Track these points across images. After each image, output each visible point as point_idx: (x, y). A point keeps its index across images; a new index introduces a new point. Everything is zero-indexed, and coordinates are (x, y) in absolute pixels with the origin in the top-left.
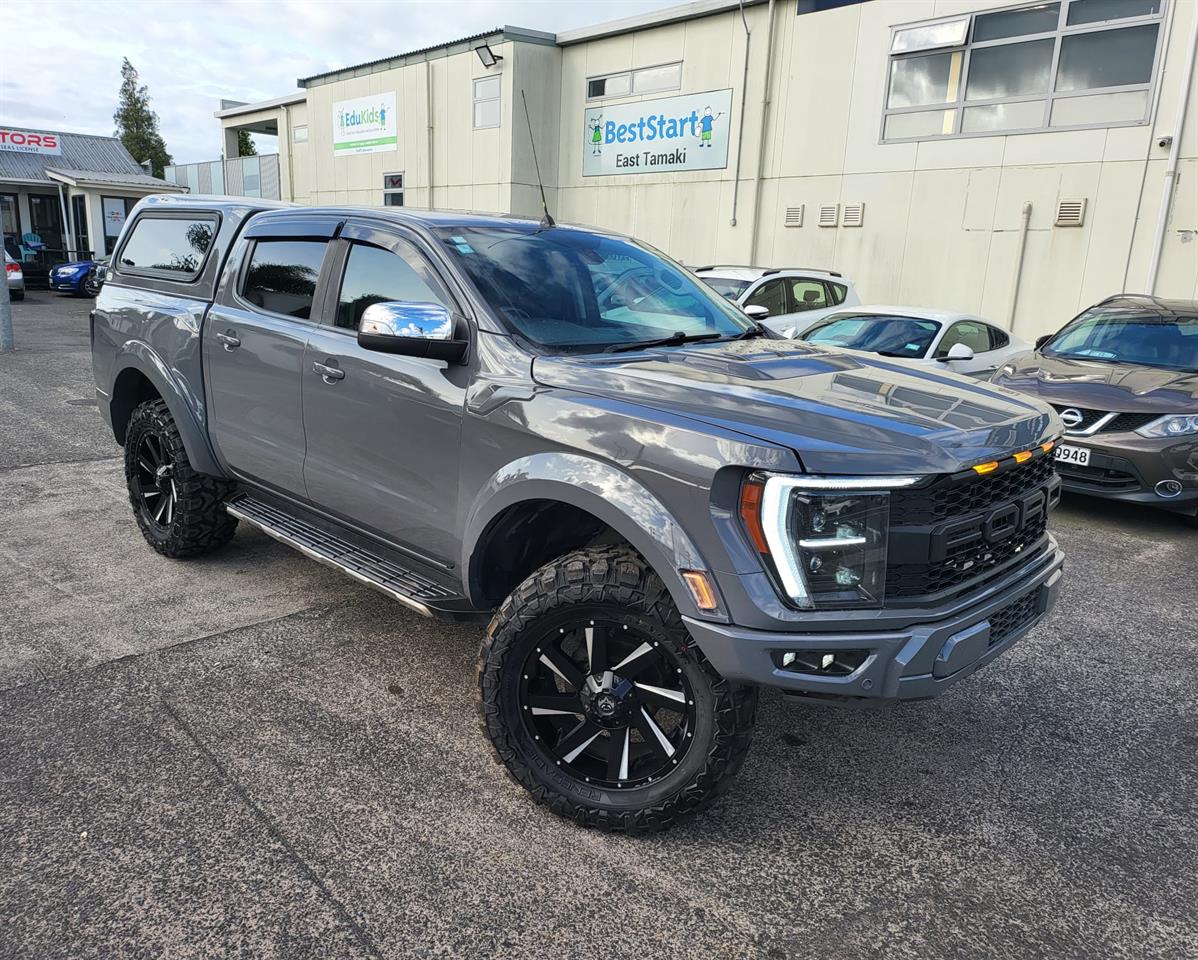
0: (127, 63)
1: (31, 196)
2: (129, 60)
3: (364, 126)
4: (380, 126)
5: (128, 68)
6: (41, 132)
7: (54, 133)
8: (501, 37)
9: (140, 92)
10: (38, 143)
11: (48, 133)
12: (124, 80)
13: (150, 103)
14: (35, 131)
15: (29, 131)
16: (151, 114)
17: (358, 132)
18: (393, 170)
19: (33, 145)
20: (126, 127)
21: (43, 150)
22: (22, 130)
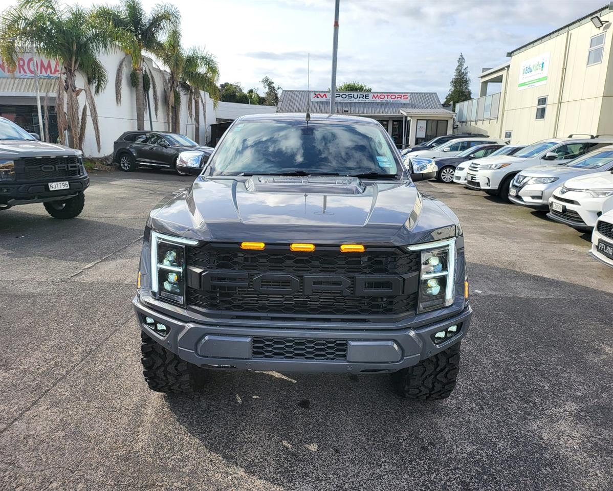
0: (462, 56)
1: (394, 121)
2: (463, 55)
3: (534, 73)
4: (541, 72)
5: (461, 60)
6: (402, 93)
7: (407, 93)
8: (607, 10)
9: (465, 69)
10: (400, 98)
11: (405, 93)
12: (458, 64)
13: (468, 74)
14: (400, 93)
15: (397, 93)
16: (467, 79)
17: (530, 77)
18: (542, 95)
19: (399, 99)
20: (455, 86)
21: (403, 101)
22: (395, 93)
